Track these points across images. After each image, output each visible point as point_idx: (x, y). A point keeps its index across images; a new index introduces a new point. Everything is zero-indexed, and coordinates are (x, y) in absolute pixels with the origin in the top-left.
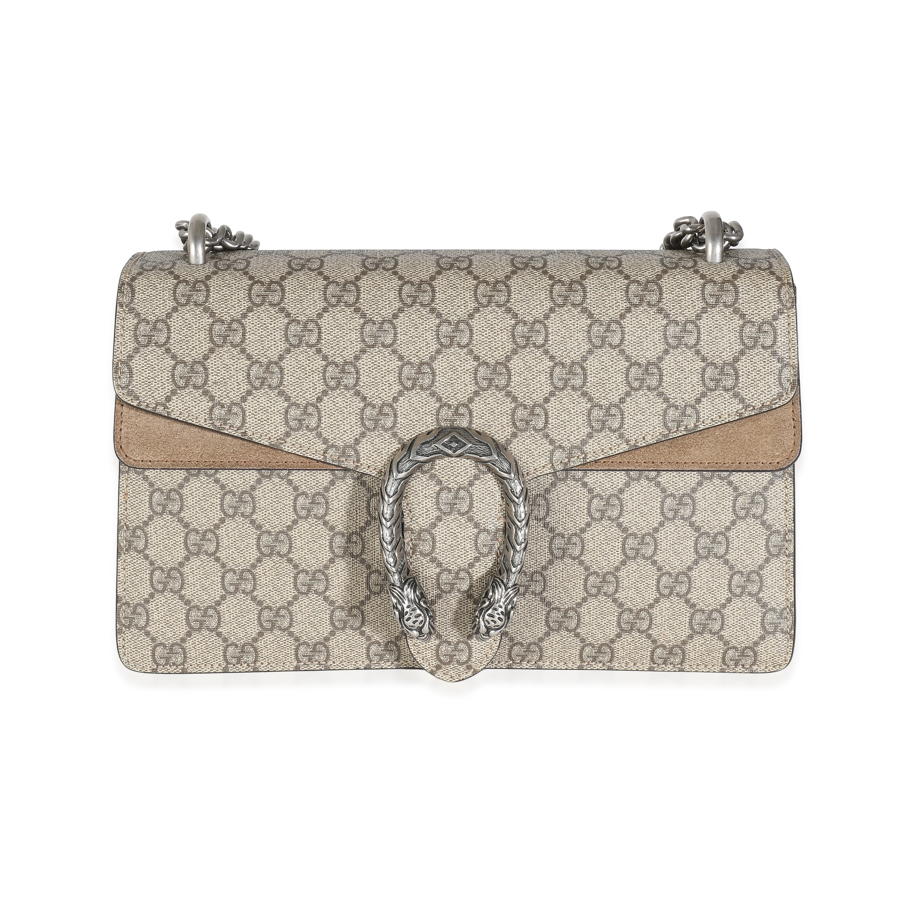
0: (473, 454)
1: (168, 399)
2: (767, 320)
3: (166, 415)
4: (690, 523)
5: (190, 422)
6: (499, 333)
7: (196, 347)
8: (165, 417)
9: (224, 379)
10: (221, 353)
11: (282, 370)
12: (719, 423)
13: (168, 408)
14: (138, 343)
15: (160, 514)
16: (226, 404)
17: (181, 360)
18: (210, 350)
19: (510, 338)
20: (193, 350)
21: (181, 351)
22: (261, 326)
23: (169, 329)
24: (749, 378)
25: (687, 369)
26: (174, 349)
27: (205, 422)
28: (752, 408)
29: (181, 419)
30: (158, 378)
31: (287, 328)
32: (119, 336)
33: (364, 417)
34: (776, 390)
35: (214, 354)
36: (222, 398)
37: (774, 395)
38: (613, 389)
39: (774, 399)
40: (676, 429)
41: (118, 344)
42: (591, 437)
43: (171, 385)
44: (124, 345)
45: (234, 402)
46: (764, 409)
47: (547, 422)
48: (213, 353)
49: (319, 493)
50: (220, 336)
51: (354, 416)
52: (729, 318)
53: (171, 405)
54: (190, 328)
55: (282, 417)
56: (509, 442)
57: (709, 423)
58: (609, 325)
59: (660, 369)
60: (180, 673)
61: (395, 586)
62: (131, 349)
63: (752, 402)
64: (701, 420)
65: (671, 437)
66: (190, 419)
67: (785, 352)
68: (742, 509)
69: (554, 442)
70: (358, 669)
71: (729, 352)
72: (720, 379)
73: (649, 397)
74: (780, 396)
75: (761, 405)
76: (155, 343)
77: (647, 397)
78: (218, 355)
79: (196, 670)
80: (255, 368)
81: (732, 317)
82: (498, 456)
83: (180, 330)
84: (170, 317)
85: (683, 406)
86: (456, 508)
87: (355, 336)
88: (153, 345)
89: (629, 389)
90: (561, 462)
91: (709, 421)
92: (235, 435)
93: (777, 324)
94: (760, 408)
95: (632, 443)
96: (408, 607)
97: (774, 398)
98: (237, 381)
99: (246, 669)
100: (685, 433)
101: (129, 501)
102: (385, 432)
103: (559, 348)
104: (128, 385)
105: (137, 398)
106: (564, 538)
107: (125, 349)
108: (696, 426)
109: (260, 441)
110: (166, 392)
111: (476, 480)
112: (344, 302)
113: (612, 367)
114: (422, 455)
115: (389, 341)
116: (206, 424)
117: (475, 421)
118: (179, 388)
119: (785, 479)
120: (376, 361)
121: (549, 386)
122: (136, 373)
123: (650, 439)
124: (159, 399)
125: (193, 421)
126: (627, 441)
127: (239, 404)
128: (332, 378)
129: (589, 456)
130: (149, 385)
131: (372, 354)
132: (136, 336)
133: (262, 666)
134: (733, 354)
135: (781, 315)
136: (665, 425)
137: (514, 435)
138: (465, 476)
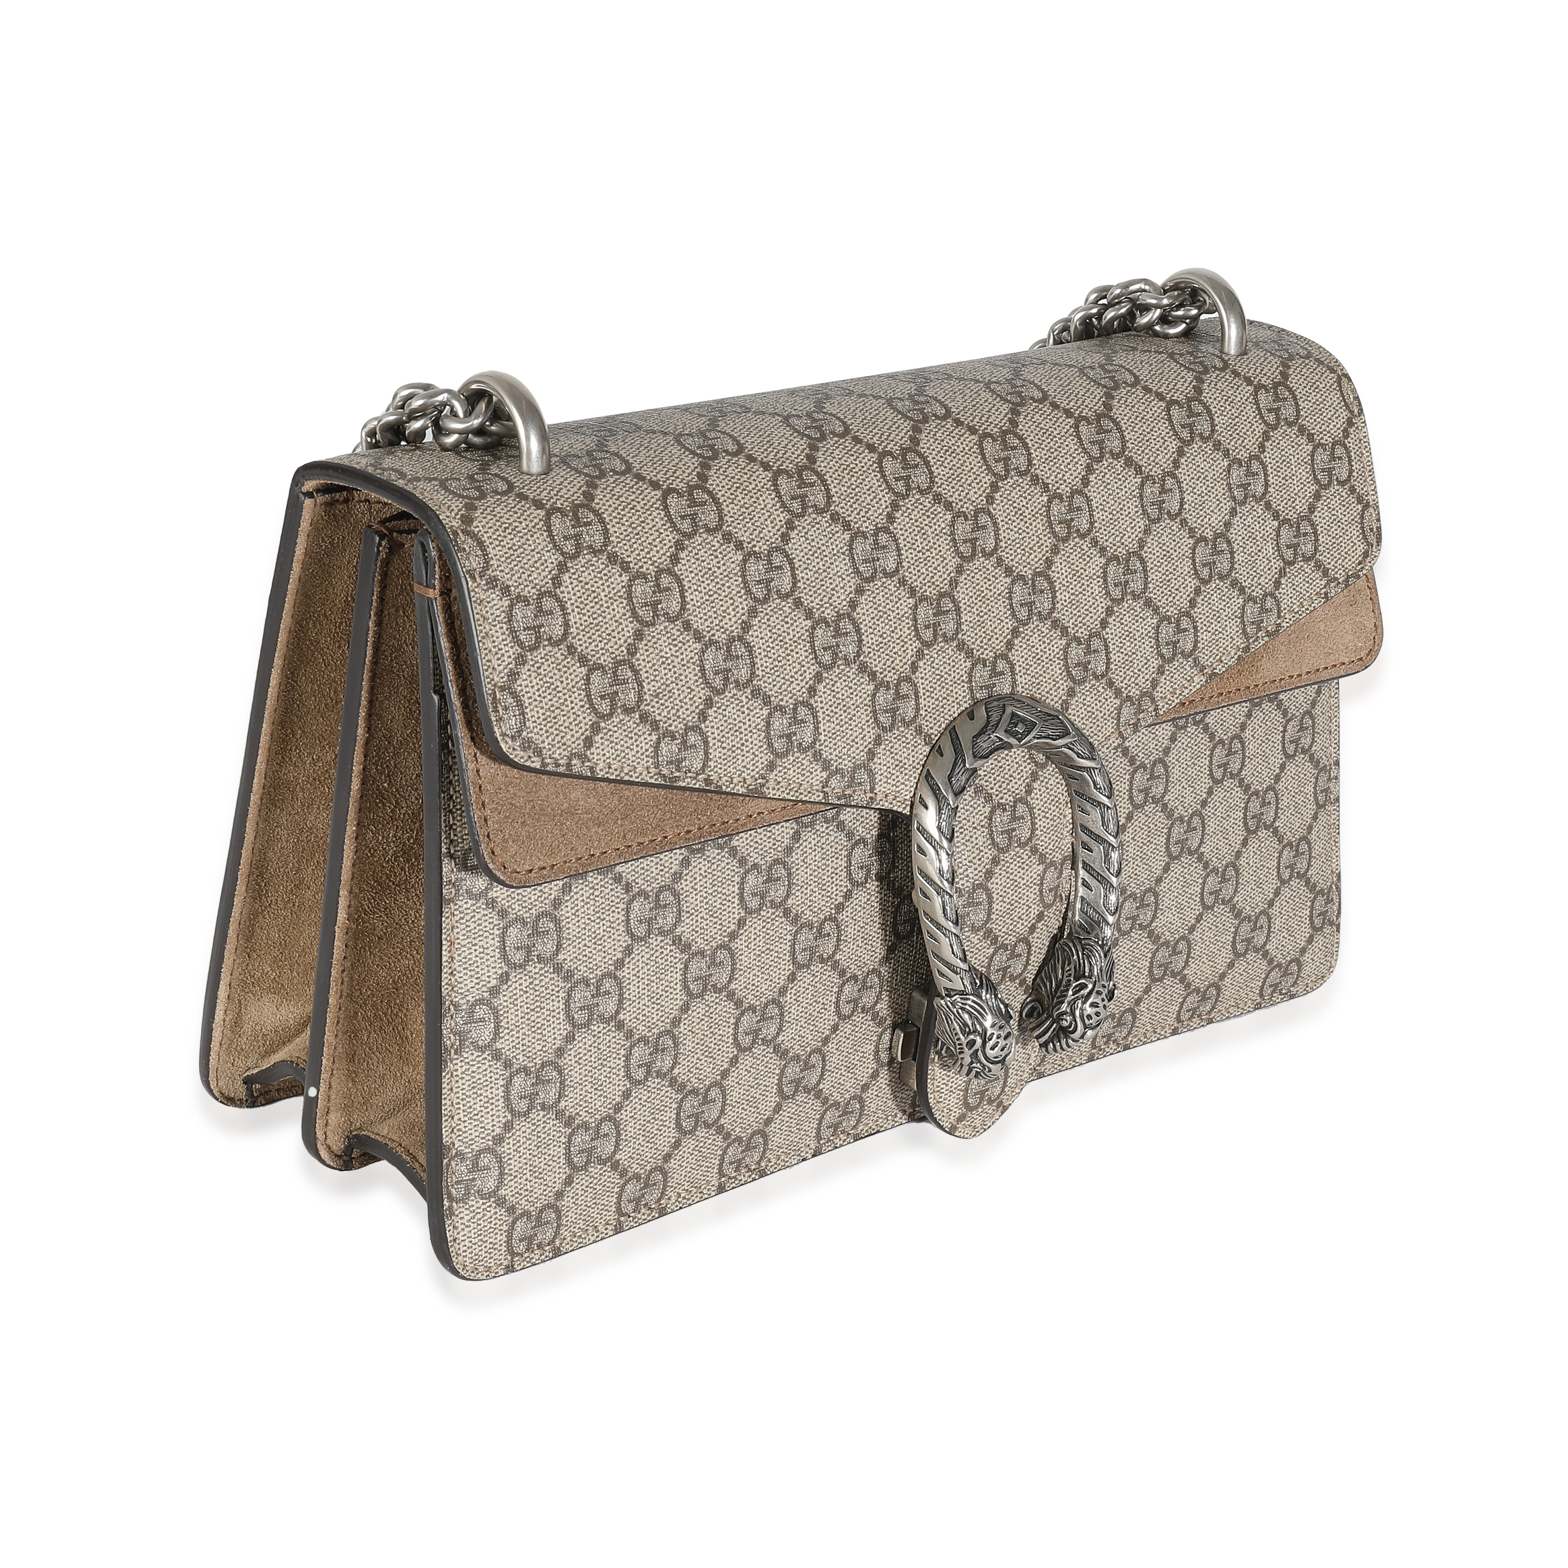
0: (1044, 737)
1: (589, 743)
2: (1337, 439)
3: (589, 774)
5: (627, 778)
6: (1031, 521)
7: (613, 634)
8: (586, 778)
9: (668, 686)
10: (654, 637)
11: (750, 648)
13: (589, 761)
14: (521, 644)
15: (520, 966)
16: (678, 732)
17: (595, 663)
18: (635, 634)
19: (1046, 528)
20: (609, 640)
21: (592, 647)
22: (706, 573)
23: (563, 608)
24: (1330, 536)
25: (1259, 536)
26: (580, 645)
27: (649, 773)
28: (1336, 582)
29: (613, 777)
30: (567, 706)
31: (743, 570)
32: (483, 637)
33: (877, 708)
34: (1362, 548)
35: (644, 642)
36: (671, 721)
37: (1360, 556)
38: (1180, 586)
40: (1257, 636)
41: (486, 654)
42: (1162, 673)
43: (589, 714)
44: (497, 653)
45: (690, 724)
46: (1352, 581)
47: (1108, 661)
48: (642, 640)
49: (777, 859)
50: (646, 605)
51: (862, 711)
52: (1296, 444)
53: (594, 753)
54: (597, 600)
55: (761, 738)
56: (1066, 705)
57: (1293, 618)
58: (1163, 481)
59: (1230, 541)
60: (553, 1258)
61: (967, 994)
62: (510, 660)
63: (1337, 573)
64: (1282, 614)
65: (1253, 651)
66: (626, 774)
67: (1362, 486)
68: (1291, 743)
69: (1120, 691)
71: (1303, 498)
72: (1298, 544)
73: (1222, 591)
74: (1366, 556)
75: (1346, 576)
76: (547, 640)
77: (1219, 591)
78: (649, 641)
79: (575, 1245)
80: (709, 655)
81: (1299, 441)
83: (582, 606)
84: (560, 585)
85: (1262, 597)
86: (1016, 836)
87: (842, 565)
88: (546, 643)
89: (1198, 583)
90: (1131, 724)
91: (1293, 614)
92: (697, 786)
93: (1349, 443)
94: (1346, 581)
95: (1209, 669)
96: (993, 1026)
97: (1360, 562)
98: (687, 685)
99: (649, 1215)
100: (1267, 639)
101: (459, 955)
102: (907, 728)
103: (1109, 533)
104: (520, 732)
105: (539, 752)
107: (500, 662)
108: (1278, 625)
109: (733, 789)
110: (583, 730)
111: (1034, 781)
112: (812, 506)
113: (1175, 551)
114: (980, 757)
115: (891, 565)
116: (651, 777)
117: (1019, 680)
118: (603, 717)
120: (879, 605)
121: (1105, 599)
122: (530, 704)
123: (1229, 660)
124: (573, 746)
125: (631, 776)
126: (1203, 669)
127: (697, 726)
128: (825, 649)
129: (1161, 704)
130: (556, 723)
131: (873, 592)
132: (512, 631)
133: (671, 1202)
134: (1307, 501)
135: (1351, 428)
136: (1244, 631)
137: (1071, 693)
138: (1019, 779)
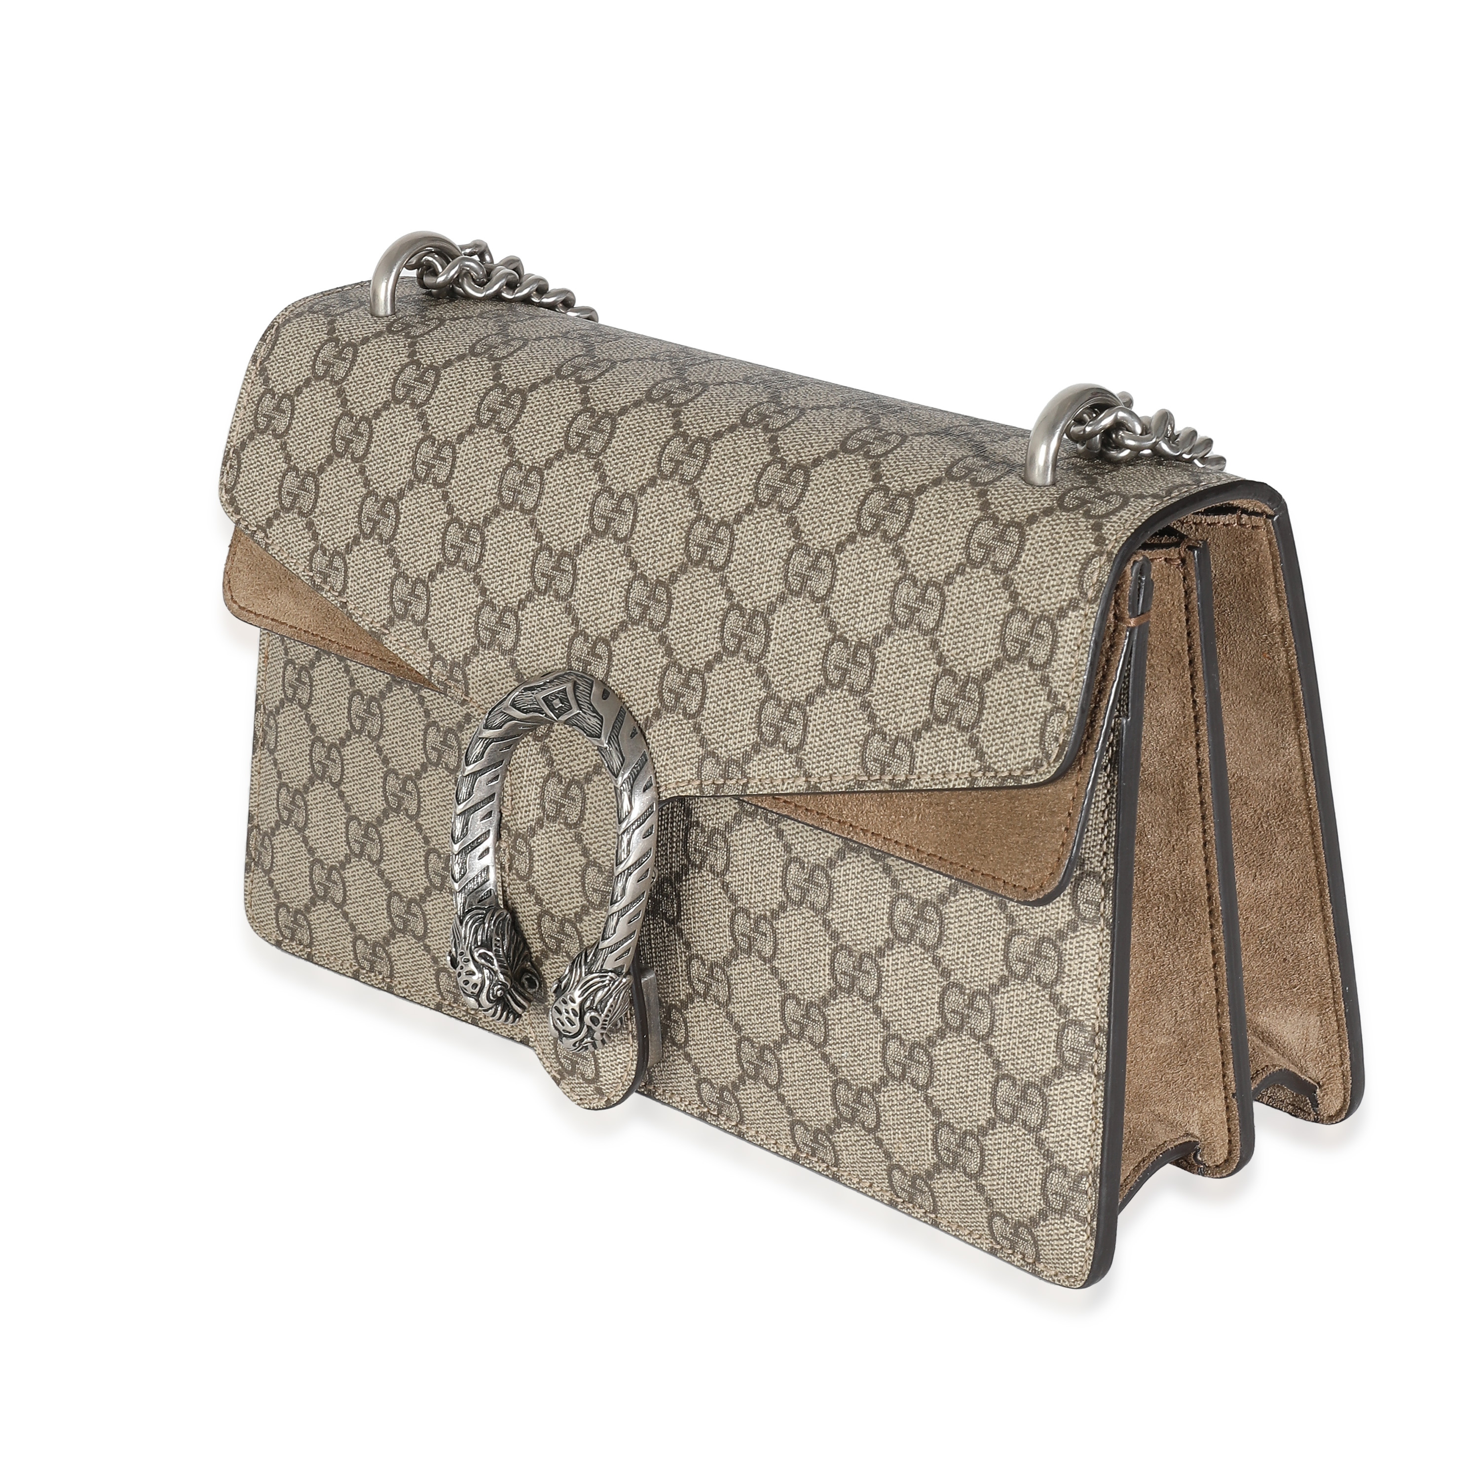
0: (579, 727)
1: (269, 523)
2: (1047, 614)
3: (264, 547)
4: (933, 959)
5: (287, 566)
6: (670, 529)
7: (314, 449)
9: (333, 510)
10: (338, 467)
11: (398, 514)
12: (939, 787)
14: (256, 425)
15: (290, 700)
16: (329, 550)
17: (294, 465)
18: (328, 459)
19: (682, 543)
20: (310, 453)
21: (298, 451)
23: (292, 412)
24: (997, 717)
25: (913, 672)
26: (291, 447)
27: (304, 571)
28: (992, 774)
29: (278, 560)
30: (264, 487)
33: (480, 621)
34: (1034, 752)
35: (331, 467)
36: (326, 539)
37: (1028, 760)
38: (801, 674)
39: (1027, 769)
40: (878, 777)
42: (757, 752)
43: (276, 501)
44: (242, 424)
45: (339, 550)
46: (1011, 783)
47: (702, 705)
48: (330, 464)
51: (467, 617)
52: (993, 594)
53: (272, 534)
54: (315, 417)
55: (386, 591)
56: (648, 723)
57: (926, 782)
58: (818, 558)
59: (875, 658)
63: (995, 763)
64: (917, 772)
65: (867, 789)
67: (1061, 684)
68: (1020, 961)
69: (707, 742)
70: (512, 1039)
71: (980, 659)
72: (957, 705)
73: (848, 706)
74: (1037, 765)
75: (1006, 774)
76: (273, 431)
77: (845, 704)
78: (334, 468)
80: (369, 502)
81: (998, 593)
82: (609, 743)
83: (304, 418)
84: (299, 395)
85: (893, 737)
86: (564, 812)
87: (492, 483)
89: (823, 682)
90: (714, 783)
91: (928, 778)
92: (334, 604)
93: (1062, 626)
94: (1004, 779)
95: (813, 780)
96: (461, 954)
97: (1027, 766)
98: (346, 517)
100: (887, 787)
101: (269, 669)
102: (502, 654)
103: (742, 579)
104: (232, 489)
105: (238, 511)
106: (750, 919)
107: (241, 431)
108: (907, 781)
109: (360, 622)
110: (269, 511)
111: (595, 773)
112: (497, 423)
113: (807, 635)
114: (519, 709)
115: (530, 504)
116: (303, 577)
117: (614, 673)
118: (284, 508)
119: (1099, 928)
120: (508, 533)
121: (717, 643)
122: (244, 471)
123: (839, 783)
124: (259, 519)
126: (808, 776)
127: (342, 554)
128: (452, 546)
129: (752, 783)
130: (253, 495)
131: (506, 519)
133: (399, 986)
134: (984, 664)
135: (1073, 611)
136: (863, 763)
137: (657, 714)
138: (583, 763)
